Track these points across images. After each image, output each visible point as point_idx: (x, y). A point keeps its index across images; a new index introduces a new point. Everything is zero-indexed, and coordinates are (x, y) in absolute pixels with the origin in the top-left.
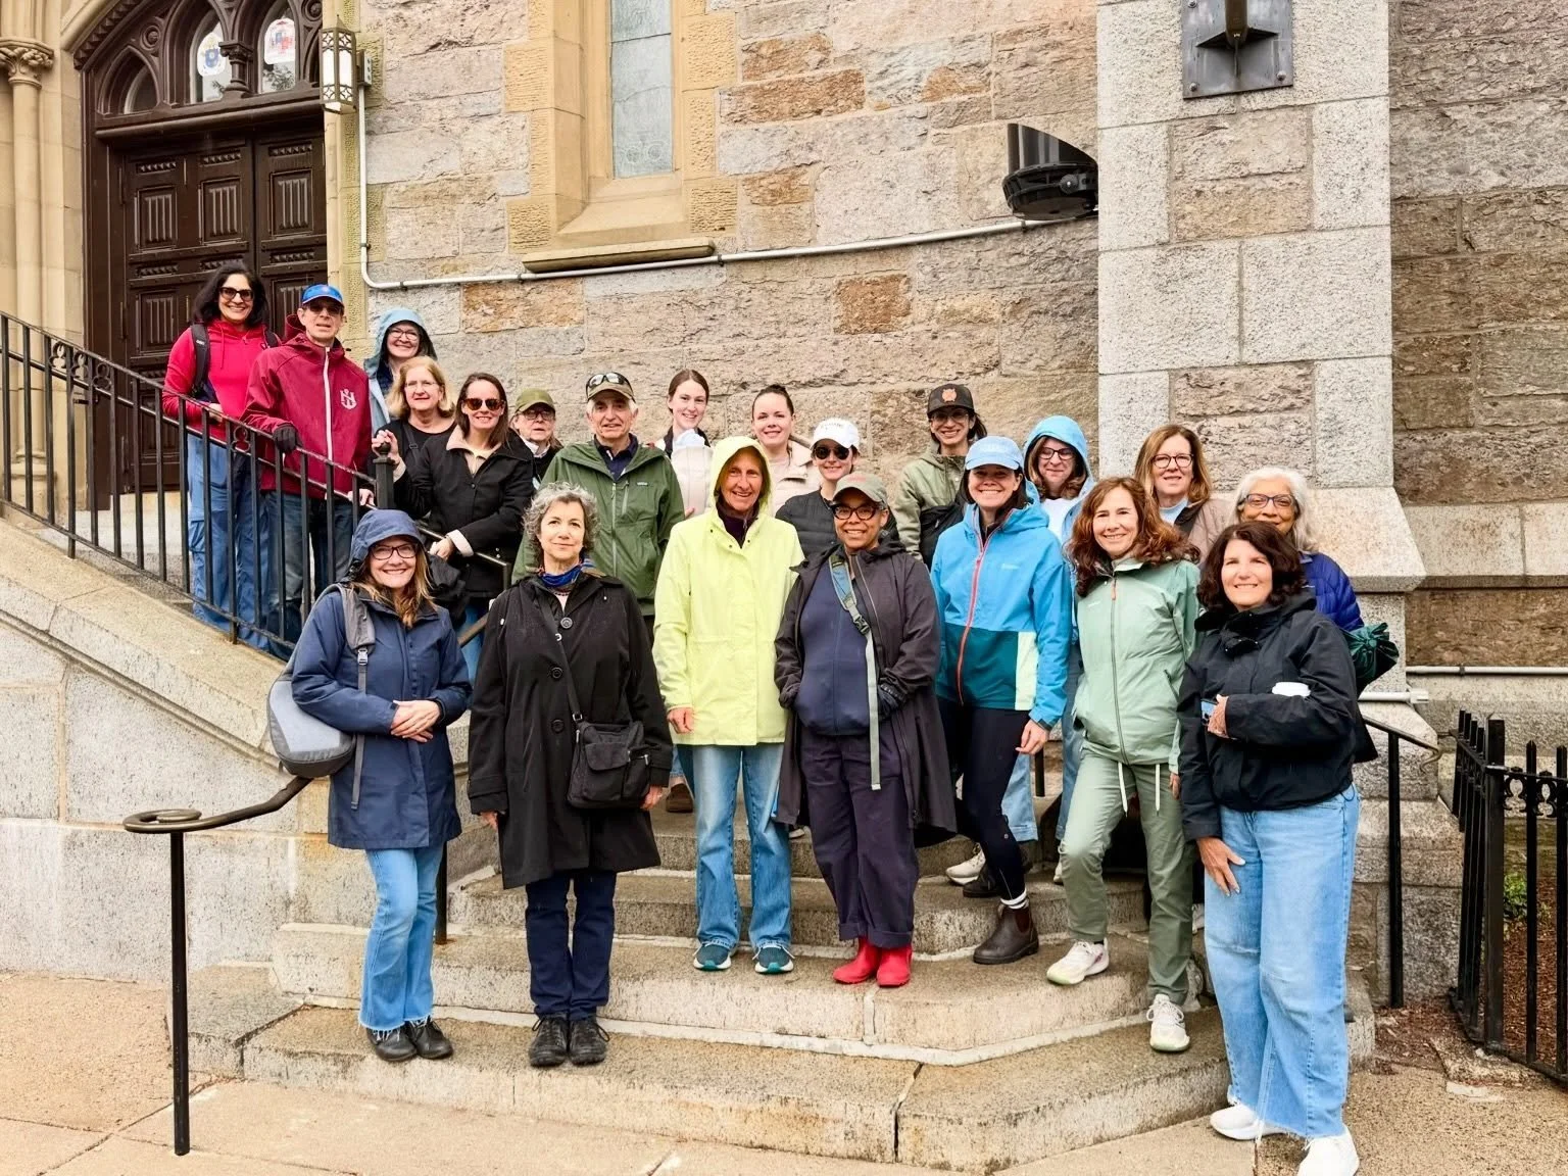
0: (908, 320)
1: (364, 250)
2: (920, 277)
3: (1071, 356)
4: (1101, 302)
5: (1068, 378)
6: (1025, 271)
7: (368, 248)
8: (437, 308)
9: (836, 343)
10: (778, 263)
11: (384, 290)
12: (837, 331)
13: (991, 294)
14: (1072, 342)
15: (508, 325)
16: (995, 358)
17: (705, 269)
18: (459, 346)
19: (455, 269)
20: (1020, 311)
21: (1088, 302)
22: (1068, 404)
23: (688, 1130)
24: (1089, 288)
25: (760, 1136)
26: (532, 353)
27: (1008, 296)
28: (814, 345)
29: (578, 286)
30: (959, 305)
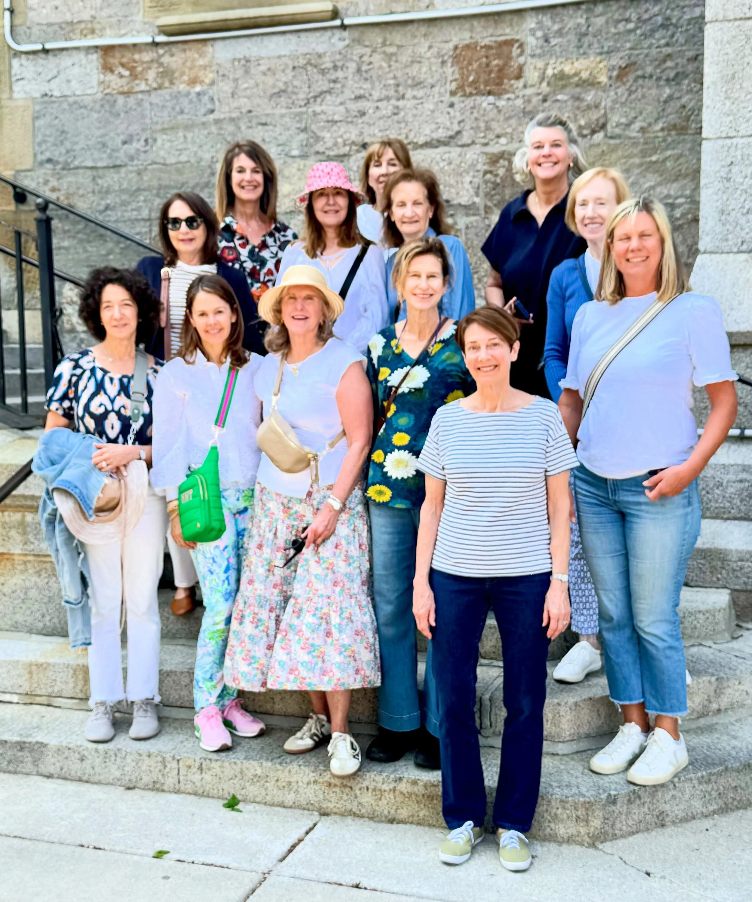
0: (520, 83)
1: (7, 14)
2: (531, 41)
3: (673, 118)
4: (707, 69)
5: (669, 139)
6: (632, 37)
7: (12, 11)
8: (76, 70)
9: (452, 105)
10: (398, 28)
11: (27, 53)
12: (453, 93)
13: (598, 59)
14: (674, 105)
15: (143, 87)
16: (602, 121)
17: (329, 33)
18: (97, 106)
19: (93, 32)
20: (626, 75)
21: (690, 68)
22: (668, 164)
23: (331, 805)
24: (690, 54)
25: (393, 812)
26: (165, 114)
27: (616, 60)
28: (431, 107)
29: (209, 49)
30: (568, 69)
